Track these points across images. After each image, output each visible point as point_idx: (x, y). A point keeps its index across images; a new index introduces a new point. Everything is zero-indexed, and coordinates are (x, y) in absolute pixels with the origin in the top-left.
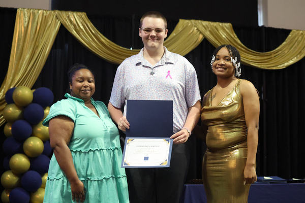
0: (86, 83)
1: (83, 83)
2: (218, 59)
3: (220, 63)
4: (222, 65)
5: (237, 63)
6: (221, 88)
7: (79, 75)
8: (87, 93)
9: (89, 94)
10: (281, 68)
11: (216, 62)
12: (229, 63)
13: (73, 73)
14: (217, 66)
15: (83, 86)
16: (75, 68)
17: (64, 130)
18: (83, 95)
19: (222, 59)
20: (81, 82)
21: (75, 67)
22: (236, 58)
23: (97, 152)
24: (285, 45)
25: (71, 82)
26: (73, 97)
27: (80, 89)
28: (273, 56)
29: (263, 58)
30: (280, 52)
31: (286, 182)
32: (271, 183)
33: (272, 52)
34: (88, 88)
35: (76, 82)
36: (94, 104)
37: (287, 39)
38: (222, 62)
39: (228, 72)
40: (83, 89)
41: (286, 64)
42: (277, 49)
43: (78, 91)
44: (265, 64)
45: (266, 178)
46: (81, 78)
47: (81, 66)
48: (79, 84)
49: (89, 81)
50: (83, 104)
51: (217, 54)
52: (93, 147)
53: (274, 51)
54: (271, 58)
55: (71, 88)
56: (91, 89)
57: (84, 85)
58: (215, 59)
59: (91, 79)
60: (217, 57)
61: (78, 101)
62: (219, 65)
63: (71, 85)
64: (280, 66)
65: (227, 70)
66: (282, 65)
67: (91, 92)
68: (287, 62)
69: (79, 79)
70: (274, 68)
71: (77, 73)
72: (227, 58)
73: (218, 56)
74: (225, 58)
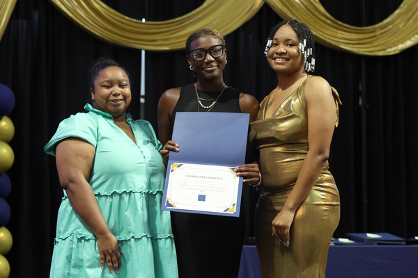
0: (117, 89)
1: (111, 90)
2: (276, 45)
3: (279, 50)
4: (282, 54)
5: (306, 49)
6: (281, 90)
7: (105, 76)
8: (119, 105)
9: (122, 105)
10: (392, 54)
11: (272, 50)
12: (293, 50)
13: (96, 74)
14: (275, 55)
15: (111, 93)
16: (98, 66)
17: (80, 158)
18: (112, 108)
19: (281, 45)
20: (108, 87)
21: (99, 63)
22: (305, 41)
23: (124, 195)
24: (400, 15)
25: (94, 88)
26: (95, 110)
27: (107, 98)
28: (378, 33)
29: (361, 36)
30: (390, 26)
31: (404, 243)
32: (379, 244)
33: (377, 26)
34: (121, 97)
35: (100, 88)
36: (130, 123)
37: (402, 5)
38: (282, 49)
39: (292, 64)
40: (112, 98)
41: (401, 47)
42: (385, 21)
43: (105, 101)
44: (366, 46)
45: (370, 235)
46: (108, 81)
47: (109, 61)
48: (106, 91)
49: (121, 86)
50: (111, 122)
51: (275, 37)
52: (119, 187)
53: (380, 24)
54: (375, 36)
55: (93, 98)
56: (125, 98)
57: (114, 93)
58: (272, 44)
59: (124, 82)
60: (275, 42)
61: (104, 116)
62: (277, 53)
63: (94, 93)
64: (390, 50)
65: (290, 61)
66: (394, 49)
67: (126, 102)
68: (402, 43)
69: (106, 83)
70: (381, 54)
71: (101, 73)
72: (290, 42)
73: (276, 39)
74: (287, 42)
